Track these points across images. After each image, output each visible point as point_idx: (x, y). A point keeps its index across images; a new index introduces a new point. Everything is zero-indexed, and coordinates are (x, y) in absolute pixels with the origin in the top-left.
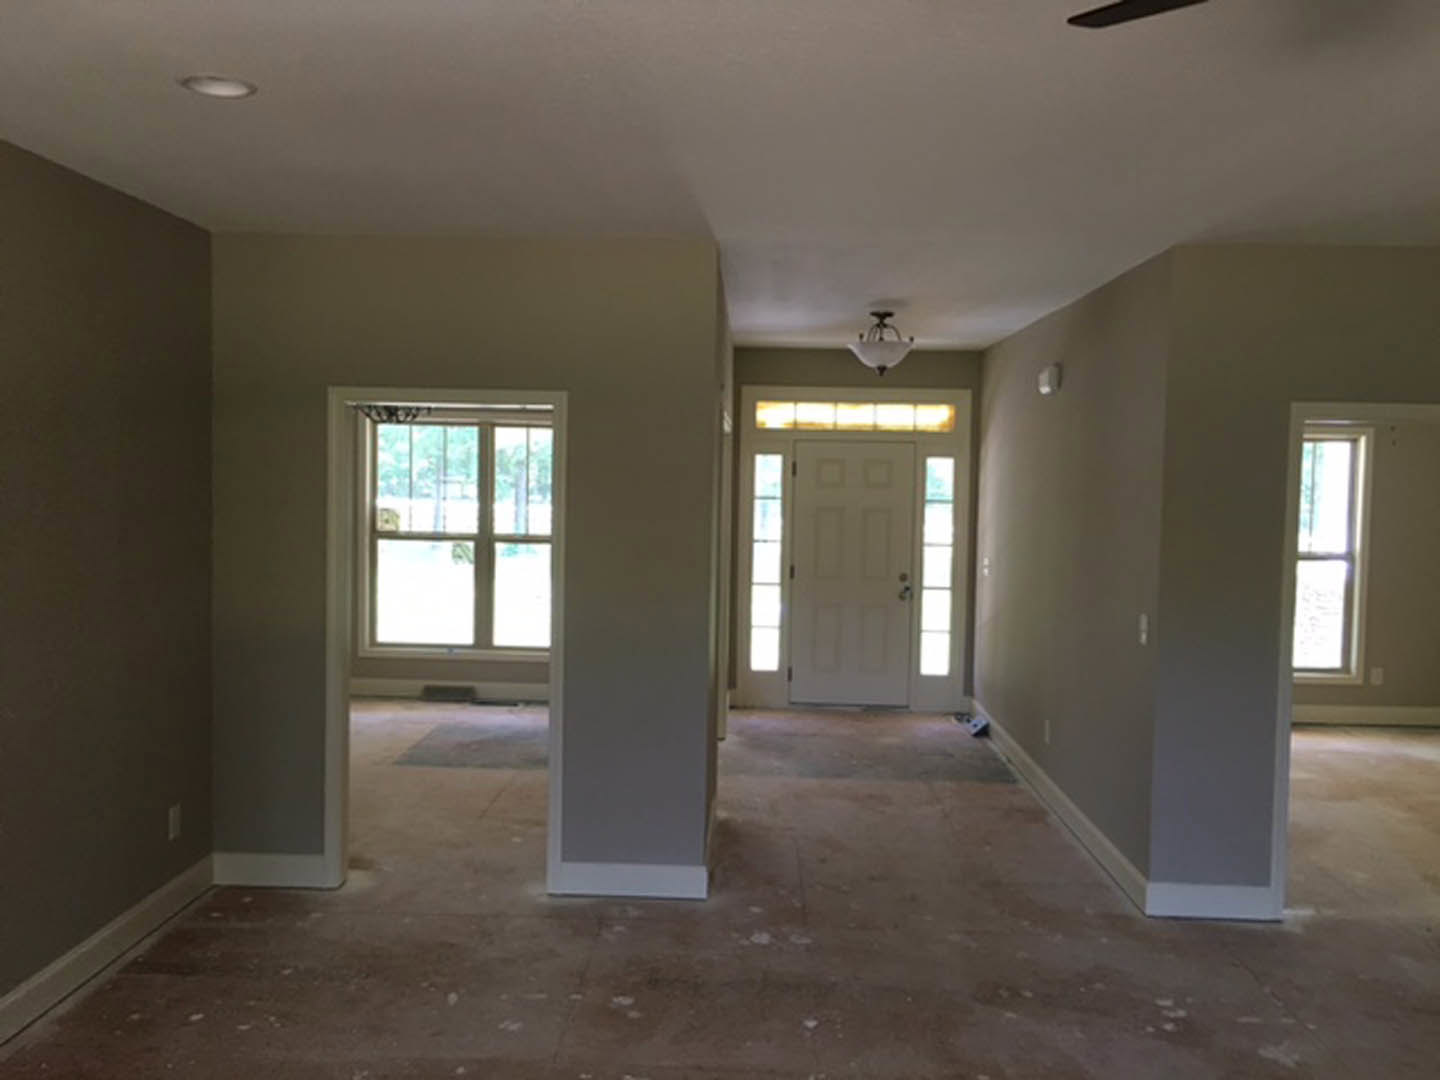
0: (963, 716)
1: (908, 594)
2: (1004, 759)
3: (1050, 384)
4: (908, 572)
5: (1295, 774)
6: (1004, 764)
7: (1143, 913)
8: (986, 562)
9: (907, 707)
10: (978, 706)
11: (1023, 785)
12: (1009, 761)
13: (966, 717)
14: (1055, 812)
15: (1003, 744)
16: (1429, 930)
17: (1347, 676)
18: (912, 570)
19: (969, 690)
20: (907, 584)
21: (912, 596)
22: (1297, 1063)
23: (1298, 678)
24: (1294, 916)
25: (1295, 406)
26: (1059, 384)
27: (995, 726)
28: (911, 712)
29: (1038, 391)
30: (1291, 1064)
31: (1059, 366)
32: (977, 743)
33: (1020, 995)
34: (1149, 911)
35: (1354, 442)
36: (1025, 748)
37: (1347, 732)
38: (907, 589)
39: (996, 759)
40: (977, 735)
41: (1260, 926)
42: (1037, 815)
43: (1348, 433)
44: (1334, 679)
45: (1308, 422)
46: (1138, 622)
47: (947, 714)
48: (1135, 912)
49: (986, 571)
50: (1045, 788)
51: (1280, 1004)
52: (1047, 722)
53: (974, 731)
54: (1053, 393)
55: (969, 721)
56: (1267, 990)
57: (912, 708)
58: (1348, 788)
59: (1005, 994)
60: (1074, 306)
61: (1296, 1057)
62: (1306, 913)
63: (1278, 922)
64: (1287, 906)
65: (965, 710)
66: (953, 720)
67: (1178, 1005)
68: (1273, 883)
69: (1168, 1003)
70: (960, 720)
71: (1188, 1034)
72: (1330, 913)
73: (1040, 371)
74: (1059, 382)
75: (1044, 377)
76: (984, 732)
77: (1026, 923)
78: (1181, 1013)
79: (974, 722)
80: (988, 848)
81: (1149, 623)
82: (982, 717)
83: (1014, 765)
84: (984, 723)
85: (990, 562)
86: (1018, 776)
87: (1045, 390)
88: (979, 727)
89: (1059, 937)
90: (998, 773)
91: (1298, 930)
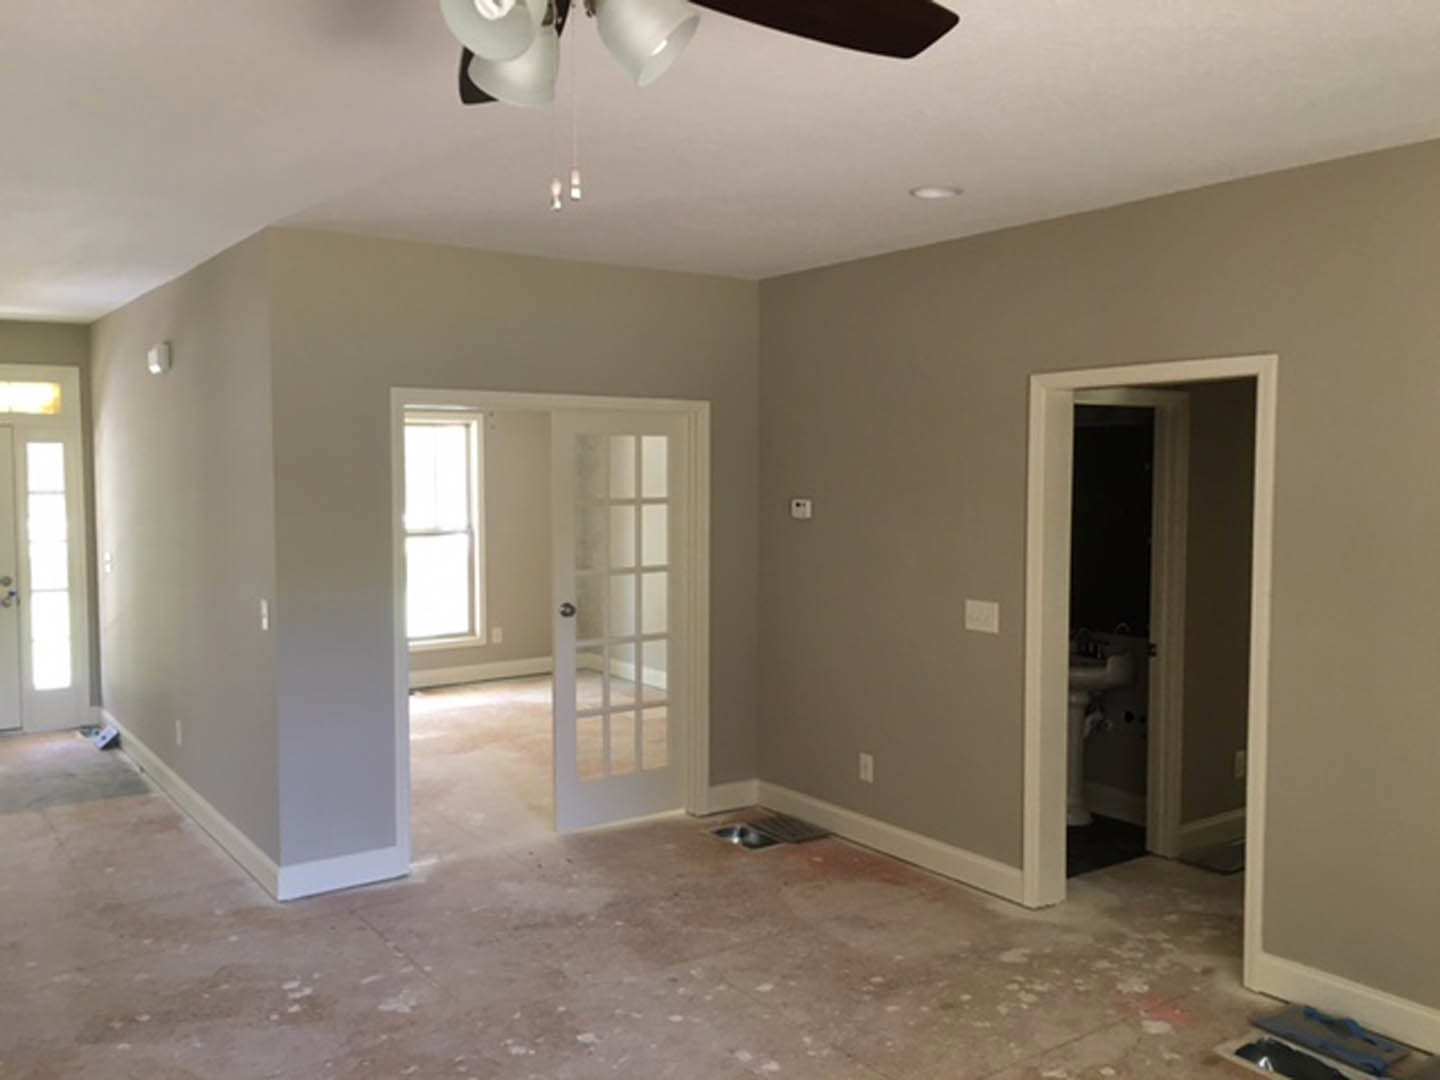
0: (88, 730)
1: (14, 598)
2: (137, 770)
3: (160, 364)
4: (12, 575)
5: (414, 736)
6: (136, 774)
7: (275, 898)
8: (107, 557)
9: (21, 728)
10: (107, 716)
11: (156, 793)
12: (142, 770)
13: (94, 730)
14: (190, 816)
15: (135, 754)
16: (531, 853)
17: (473, 638)
18: (17, 574)
19: (96, 699)
20: (12, 588)
21: (18, 602)
22: (413, 1008)
23: (414, 647)
24: (419, 868)
25: (394, 391)
26: (170, 363)
27: (127, 735)
28: (25, 734)
29: (149, 372)
30: (407, 1010)
31: (168, 344)
32: (107, 756)
33: (138, 1022)
34: (281, 897)
35: (468, 426)
36: (157, 753)
37: (476, 689)
38: (12, 594)
39: (127, 770)
40: (107, 747)
41: (386, 886)
42: (170, 822)
43: (460, 418)
44: (457, 643)
45: (407, 406)
46: (259, 609)
47: (69, 730)
48: (267, 901)
49: (108, 568)
50: (177, 791)
51: (400, 955)
52: (178, 724)
53: (104, 742)
54: (164, 372)
55: (97, 733)
56: (390, 944)
57: (26, 729)
58: (475, 739)
59: (117, 1025)
60: (182, 279)
61: (413, 1002)
62: (429, 862)
63: (404, 876)
64: (412, 860)
65: (94, 722)
66: (79, 735)
67: (303, 985)
68: (399, 842)
69: (294, 985)
70: (84, 734)
71: (314, 1009)
72: (452, 857)
73: (149, 349)
74: (169, 360)
75: (153, 355)
76: (114, 743)
77: (147, 942)
78: (308, 991)
79: (102, 733)
80: (110, 870)
81: (269, 608)
82: (112, 726)
83: (147, 774)
84: (114, 732)
85: (111, 557)
86: (152, 785)
87: (155, 369)
88: (108, 739)
89: (185, 946)
90: (131, 786)
91: (422, 880)
